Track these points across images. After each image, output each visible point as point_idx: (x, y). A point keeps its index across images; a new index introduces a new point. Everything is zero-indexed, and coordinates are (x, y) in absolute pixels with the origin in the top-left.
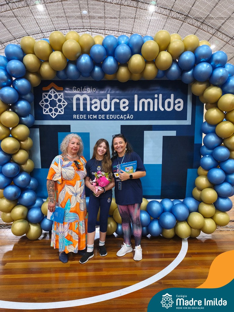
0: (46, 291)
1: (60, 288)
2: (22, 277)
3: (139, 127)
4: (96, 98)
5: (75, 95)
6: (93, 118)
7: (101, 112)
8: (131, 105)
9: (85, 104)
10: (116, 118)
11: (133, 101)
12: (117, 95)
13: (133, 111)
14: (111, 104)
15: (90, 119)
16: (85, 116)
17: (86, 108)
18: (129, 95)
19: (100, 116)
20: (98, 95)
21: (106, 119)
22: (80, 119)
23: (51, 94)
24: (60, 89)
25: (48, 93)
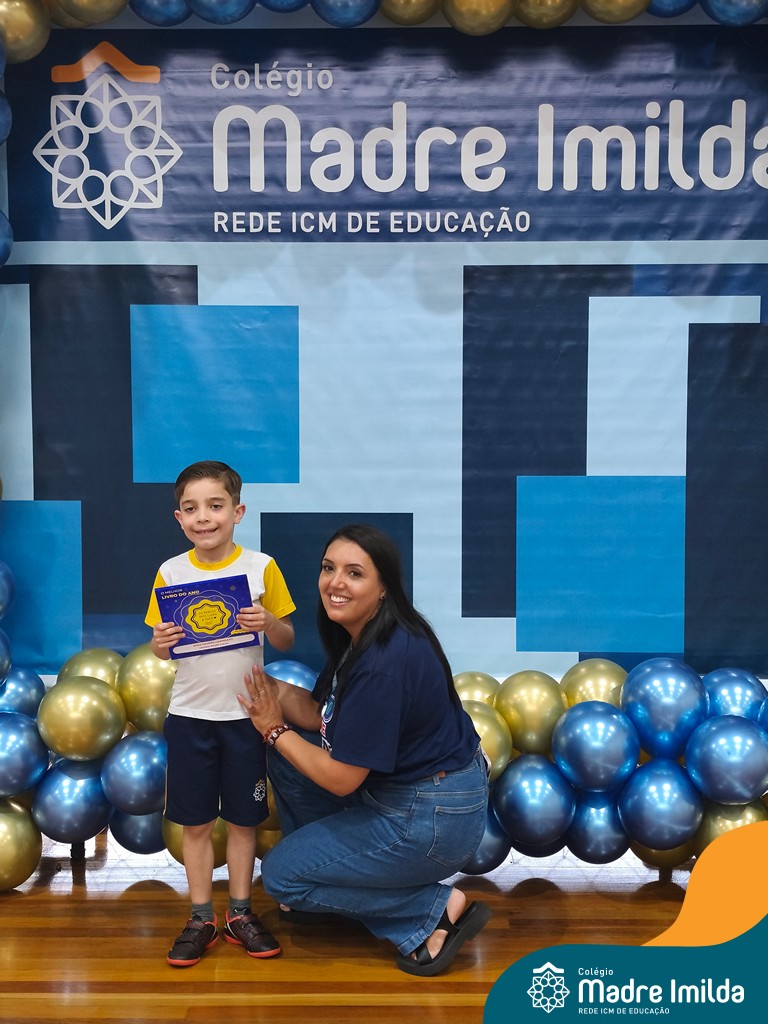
3: (562, 276)
4: (337, 125)
5: (220, 108)
6: (317, 226)
7: (360, 195)
8: (521, 159)
9: (276, 157)
10: (442, 225)
11: (530, 140)
12: (444, 107)
13: (530, 192)
14: (411, 154)
15: (301, 236)
16: (274, 218)
17: (279, 173)
18: (507, 104)
19: (355, 219)
20: (347, 108)
21: (385, 235)
22: (249, 236)
23: (93, 101)
24: (145, 73)
25: (82, 100)
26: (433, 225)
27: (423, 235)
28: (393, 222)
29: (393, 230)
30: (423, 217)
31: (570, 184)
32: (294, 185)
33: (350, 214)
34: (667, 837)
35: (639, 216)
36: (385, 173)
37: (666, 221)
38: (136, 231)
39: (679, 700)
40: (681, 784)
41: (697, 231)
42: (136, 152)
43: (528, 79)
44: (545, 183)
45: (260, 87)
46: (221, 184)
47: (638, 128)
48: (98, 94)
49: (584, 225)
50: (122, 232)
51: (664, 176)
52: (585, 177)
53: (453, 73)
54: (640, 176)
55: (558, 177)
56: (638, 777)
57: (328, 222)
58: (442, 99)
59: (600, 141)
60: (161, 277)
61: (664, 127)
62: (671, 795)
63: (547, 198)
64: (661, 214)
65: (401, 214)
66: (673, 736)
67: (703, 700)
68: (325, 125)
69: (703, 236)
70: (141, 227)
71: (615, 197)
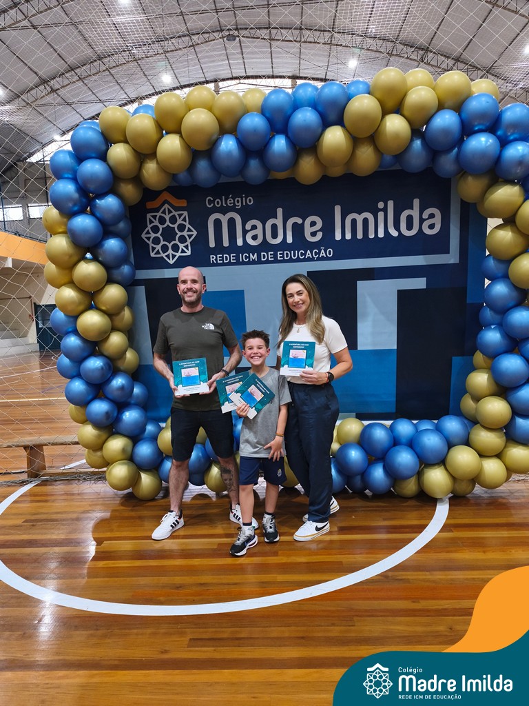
0: (177, 588)
4: (256, 219)
5: (210, 215)
6: (250, 259)
10: (298, 256)
13: (333, 241)
14: (285, 228)
15: (244, 263)
16: (233, 256)
17: (234, 239)
19: (264, 255)
21: (276, 261)
22: (224, 264)
23: (163, 215)
24: (181, 203)
25: (158, 214)
26: (294, 256)
27: (291, 260)
28: (279, 256)
29: (279, 259)
30: (291, 253)
31: (348, 237)
32: (240, 243)
33: (262, 254)
36: (275, 237)
44: (338, 237)
45: (225, 206)
46: (212, 244)
51: (376, 233)
52: (354, 233)
55: (343, 234)
57: (254, 257)
59: (360, 219)
63: (339, 243)
65: (282, 252)
68: (251, 219)
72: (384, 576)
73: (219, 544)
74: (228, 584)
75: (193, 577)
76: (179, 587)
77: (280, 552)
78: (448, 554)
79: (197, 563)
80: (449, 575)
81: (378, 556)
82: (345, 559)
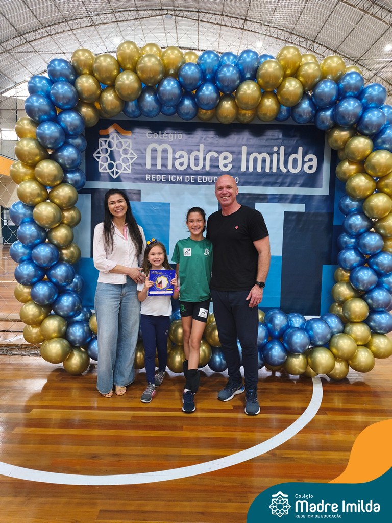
0: (93, 457)
1: (115, 453)
2: (56, 433)
3: (248, 196)
4: (183, 150)
5: (149, 144)
6: (176, 180)
7: (189, 171)
8: (237, 162)
9: (165, 159)
10: (213, 181)
11: (239, 156)
12: (214, 146)
13: (239, 172)
14: (204, 159)
15: (171, 182)
16: (164, 177)
17: (166, 164)
18: (233, 146)
19: (187, 178)
20: (186, 145)
21: (196, 183)
22: (156, 182)
23: (112, 141)
24: (127, 133)
25: (108, 140)
26: (210, 180)
27: (208, 183)
28: (199, 179)
29: (199, 181)
30: (208, 178)
31: (251, 170)
32: (170, 167)
33: (186, 176)
34: (276, 363)
35: (271, 180)
36: (197, 165)
37: (278, 181)
38: (122, 179)
39: (281, 322)
40: (280, 347)
41: (287, 185)
42: (124, 156)
43: (240, 138)
44: (243, 169)
45: (161, 138)
46: (148, 166)
47: (271, 154)
48: (113, 138)
49: (255, 181)
50: (118, 180)
51: (278, 168)
52: (255, 168)
53: (217, 136)
54: (271, 168)
55: (247, 168)
56: (268, 344)
57: (180, 178)
58: (214, 144)
59: (260, 158)
60: (130, 193)
61: (278, 153)
62: (278, 350)
63: (244, 174)
64: (277, 179)
65: (201, 177)
66: (279, 333)
67: (288, 322)
68: (179, 150)
69: (289, 186)
70: (124, 178)
71: (264, 174)
72: (272, 453)
73: (133, 417)
74: (138, 456)
75: (108, 447)
76: (94, 457)
77: (185, 427)
78: (324, 435)
79: (112, 434)
80: (327, 455)
81: (267, 434)
82: (239, 435)
